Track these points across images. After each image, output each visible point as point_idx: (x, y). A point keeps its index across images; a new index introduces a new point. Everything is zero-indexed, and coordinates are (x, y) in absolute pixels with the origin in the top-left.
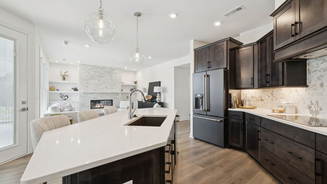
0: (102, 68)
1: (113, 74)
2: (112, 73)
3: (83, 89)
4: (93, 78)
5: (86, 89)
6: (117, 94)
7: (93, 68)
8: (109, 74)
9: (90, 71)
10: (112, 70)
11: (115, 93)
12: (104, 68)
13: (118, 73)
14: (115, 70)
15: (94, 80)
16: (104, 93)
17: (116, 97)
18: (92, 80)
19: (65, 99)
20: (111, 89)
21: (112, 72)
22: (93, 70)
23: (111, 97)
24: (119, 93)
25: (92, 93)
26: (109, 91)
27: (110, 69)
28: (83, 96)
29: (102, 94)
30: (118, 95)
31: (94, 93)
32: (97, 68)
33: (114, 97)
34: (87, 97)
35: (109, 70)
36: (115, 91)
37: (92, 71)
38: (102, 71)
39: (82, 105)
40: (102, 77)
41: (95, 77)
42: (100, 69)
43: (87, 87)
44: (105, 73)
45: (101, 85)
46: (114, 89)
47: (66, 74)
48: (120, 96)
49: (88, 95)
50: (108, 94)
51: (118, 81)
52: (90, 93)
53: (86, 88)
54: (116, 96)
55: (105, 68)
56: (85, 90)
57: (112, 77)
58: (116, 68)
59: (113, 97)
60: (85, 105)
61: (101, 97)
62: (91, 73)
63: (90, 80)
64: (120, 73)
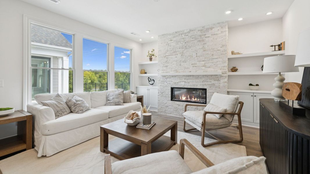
0: (186, 33)
1: (207, 39)
2: (206, 37)
3: (162, 70)
4: (174, 52)
5: (165, 70)
6: (216, 77)
7: (174, 37)
8: (200, 41)
9: (170, 42)
10: (205, 30)
11: (212, 75)
12: (191, 31)
13: (220, 32)
14: (211, 29)
15: (175, 55)
16: (190, 76)
17: (214, 84)
18: (172, 55)
19: (152, 84)
20: (204, 68)
21: (205, 35)
22: (174, 39)
23: (204, 83)
24: (221, 76)
25: (173, 76)
26: (200, 72)
27: (201, 30)
28: (162, 81)
29: (188, 78)
30: (218, 80)
31: (175, 76)
32: (179, 35)
33: (210, 83)
34: (167, 82)
35: (199, 33)
36: (211, 71)
37: (173, 41)
38: (187, 37)
39: (160, 93)
40: (186, 49)
41: (177, 50)
42: (183, 36)
43: (167, 66)
44: (192, 39)
45: (186, 62)
46: (209, 67)
47: (153, 53)
48: (222, 81)
49: (168, 79)
50: (197, 77)
51: (218, 50)
52: (170, 76)
53: (165, 68)
54: (213, 82)
55: (193, 30)
56: (163, 72)
57: (205, 44)
58: (214, 24)
59: (206, 83)
60: (164, 93)
61: (185, 82)
62: (172, 44)
63: (170, 56)
64: (222, 32)
